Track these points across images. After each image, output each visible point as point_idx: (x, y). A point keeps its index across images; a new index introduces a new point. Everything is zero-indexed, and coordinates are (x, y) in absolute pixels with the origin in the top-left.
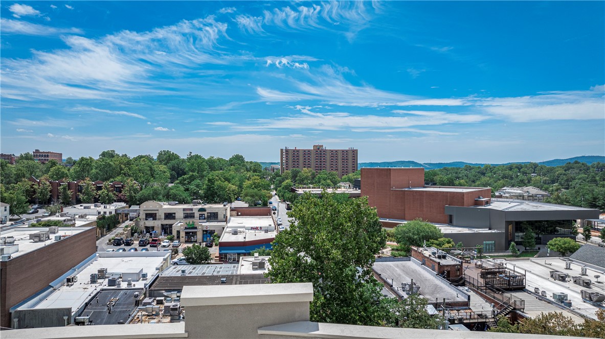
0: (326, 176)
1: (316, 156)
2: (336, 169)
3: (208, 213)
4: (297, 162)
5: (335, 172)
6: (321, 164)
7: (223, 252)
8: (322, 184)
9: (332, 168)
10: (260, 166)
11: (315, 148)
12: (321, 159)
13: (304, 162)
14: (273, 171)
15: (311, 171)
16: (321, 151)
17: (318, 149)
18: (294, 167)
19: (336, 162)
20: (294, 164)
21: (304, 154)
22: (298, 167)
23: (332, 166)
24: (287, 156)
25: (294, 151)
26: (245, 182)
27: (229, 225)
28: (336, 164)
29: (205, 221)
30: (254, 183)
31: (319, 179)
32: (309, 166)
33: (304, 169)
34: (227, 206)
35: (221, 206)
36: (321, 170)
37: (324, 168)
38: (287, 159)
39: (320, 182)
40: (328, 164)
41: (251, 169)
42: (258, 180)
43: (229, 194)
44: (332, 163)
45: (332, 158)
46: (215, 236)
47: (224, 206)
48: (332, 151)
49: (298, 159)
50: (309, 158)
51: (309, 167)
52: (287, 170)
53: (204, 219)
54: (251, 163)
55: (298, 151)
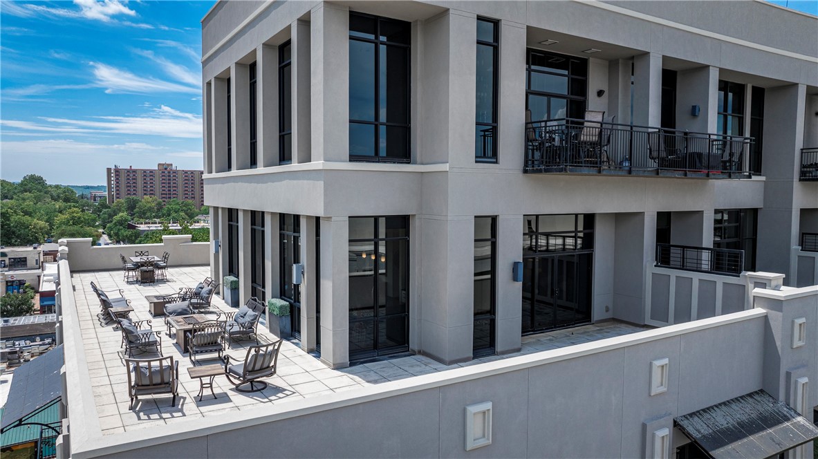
0: (178, 207)
1: (163, 179)
2: (192, 198)
3: (10, 259)
4: (134, 187)
5: (190, 201)
6: (169, 190)
7: (46, 303)
8: (174, 218)
9: (186, 196)
10: (72, 192)
11: (161, 167)
12: (169, 183)
13: (145, 187)
14: (95, 200)
15: (156, 200)
16: (169, 172)
17: (166, 169)
18: (129, 194)
19: (192, 187)
20: (129, 190)
21: (145, 176)
22: (134, 194)
23: (186, 192)
24: (117, 179)
25: (128, 171)
26: (56, 216)
27: (45, 272)
28: (192, 191)
29: (7, 269)
30: (73, 218)
31: (169, 210)
32: (152, 192)
33: (145, 197)
34: (38, 249)
35: (31, 249)
36: (170, 198)
37: (175, 196)
38: (117, 183)
39: (169, 215)
40: (180, 190)
41: (59, 197)
42: (77, 213)
43: (36, 233)
44: (186, 189)
45: (186, 182)
46: (27, 287)
47: (35, 248)
48: (186, 172)
49: (134, 183)
50: (151, 181)
51: (152, 194)
52: (118, 198)
53: (4, 267)
54: (57, 187)
55: (135, 171)
